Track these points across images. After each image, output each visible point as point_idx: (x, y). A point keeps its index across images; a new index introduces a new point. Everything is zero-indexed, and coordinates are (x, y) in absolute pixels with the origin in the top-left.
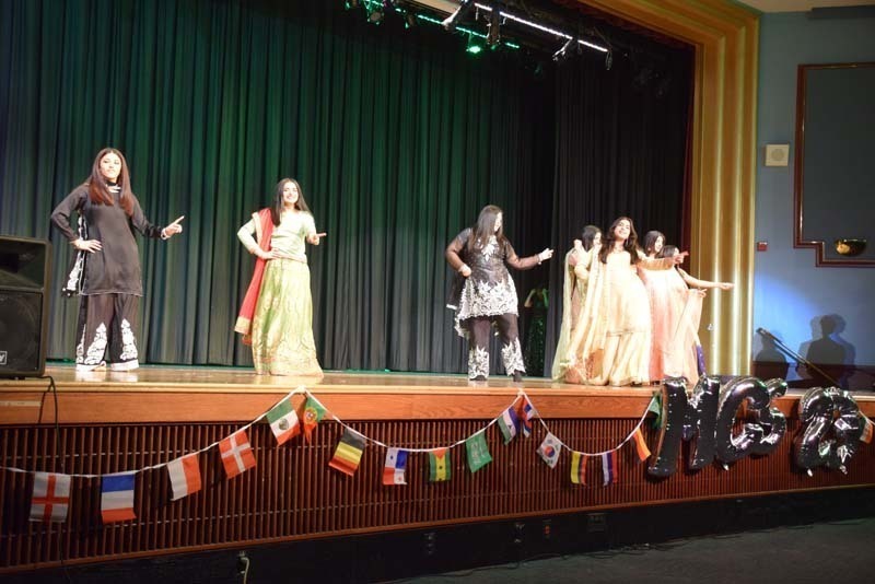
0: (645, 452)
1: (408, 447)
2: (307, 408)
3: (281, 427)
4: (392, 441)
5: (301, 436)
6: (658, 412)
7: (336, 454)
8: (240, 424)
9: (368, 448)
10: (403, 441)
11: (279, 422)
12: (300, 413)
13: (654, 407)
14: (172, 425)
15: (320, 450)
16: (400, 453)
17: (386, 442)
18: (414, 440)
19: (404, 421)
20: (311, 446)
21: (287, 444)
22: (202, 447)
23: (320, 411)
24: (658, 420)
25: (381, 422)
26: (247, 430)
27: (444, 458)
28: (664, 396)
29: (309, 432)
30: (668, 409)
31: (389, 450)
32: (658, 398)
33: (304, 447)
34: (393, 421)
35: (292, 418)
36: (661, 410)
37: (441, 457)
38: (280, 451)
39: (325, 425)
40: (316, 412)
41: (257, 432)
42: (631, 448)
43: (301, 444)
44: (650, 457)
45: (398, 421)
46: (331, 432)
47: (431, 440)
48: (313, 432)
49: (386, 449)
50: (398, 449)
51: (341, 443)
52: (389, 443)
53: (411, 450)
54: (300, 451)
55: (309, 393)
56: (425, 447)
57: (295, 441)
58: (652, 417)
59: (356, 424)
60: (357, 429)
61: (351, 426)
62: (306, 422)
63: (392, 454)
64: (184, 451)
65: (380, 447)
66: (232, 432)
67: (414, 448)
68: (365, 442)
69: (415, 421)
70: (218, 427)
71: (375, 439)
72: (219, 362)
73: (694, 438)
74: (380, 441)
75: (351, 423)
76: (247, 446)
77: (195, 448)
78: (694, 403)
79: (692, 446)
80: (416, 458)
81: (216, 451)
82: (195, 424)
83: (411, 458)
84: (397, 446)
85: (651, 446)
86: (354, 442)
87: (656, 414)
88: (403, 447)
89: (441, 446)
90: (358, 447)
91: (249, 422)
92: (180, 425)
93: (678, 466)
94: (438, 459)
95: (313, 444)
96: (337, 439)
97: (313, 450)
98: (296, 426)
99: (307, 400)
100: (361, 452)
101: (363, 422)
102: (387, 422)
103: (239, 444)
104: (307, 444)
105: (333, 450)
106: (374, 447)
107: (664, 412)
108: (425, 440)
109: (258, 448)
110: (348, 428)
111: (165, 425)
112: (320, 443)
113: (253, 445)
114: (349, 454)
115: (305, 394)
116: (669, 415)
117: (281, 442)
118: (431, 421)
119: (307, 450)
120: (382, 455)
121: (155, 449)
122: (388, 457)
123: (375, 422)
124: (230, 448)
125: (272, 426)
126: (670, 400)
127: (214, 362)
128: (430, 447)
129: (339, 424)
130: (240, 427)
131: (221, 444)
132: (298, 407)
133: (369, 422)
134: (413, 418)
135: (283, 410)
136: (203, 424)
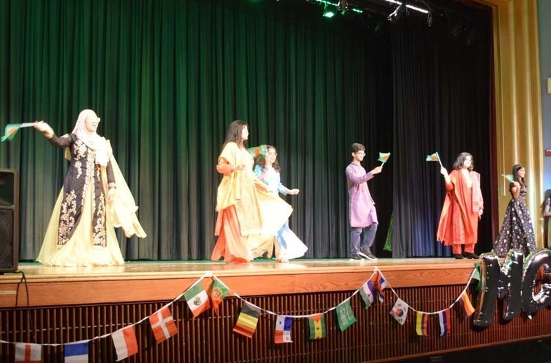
0: (470, 309)
1: (293, 314)
2: (214, 288)
3: (196, 303)
4: (280, 311)
5: (210, 310)
6: (479, 279)
7: (238, 322)
8: (160, 303)
9: (262, 316)
10: (289, 310)
11: (194, 299)
12: (209, 292)
13: (476, 275)
14: (114, 305)
15: (225, 319)
16: (287, 319)
17: (276, 311)
18: (297, 309)
19: (288, 295)
20: (219, 317)
21: (201, 316)
22: (137, 321)
23: (224, 290)
24: (479, 285)
25: (271, 296)
26: (170, 307)
27: (320, 321)
28: (483, 266)
29: (216, 306)
30: (487, 276)
31: (278, 317)
32: (479, 268)
33: (214, 318)
34: (280, 296)
35: (203, 297)
36: (481, 277)
37: (317, 321)
38: (196, 321)
39: (228, 300)
40: (221, 291)
41: (177, 308)
42: (460, 308)
43: (211, 315)
44: (473, 314)
45: (284, 295)
46: (233, 305)
47: (309, 308)
48: (220, 306)
49: (276, 317)
50: (285, 316)
51: (241, 313)
52: (278, 313)
53: (295, 317)
54: (211, 320)
55: (215, 276)
56: (305, 314)
57: (206, 313)
58: (475, 283)
59: (252, 298)
60: (253, 303)
61: (248, 300)
62: (214, 299)
63: (281, 319)
64: (124, 324)
65: (271, 315)
66: (159, 308)
67: (297, 314)
68: (260, 312)
69: (297, 295)
70: (148, 305)
71: (267, 309)
72: (147, 258)
73: (506, 297)
74: (271, 310)
75: (248, 298)
76: (170, 318)
77: (132, 322)
78: (505, 270)
79: (505, 303)
80: (299, 322)
81: (148, 323)
82: (131, 304)
83: (295, 322)
84: (284, 314)
85: (475, 304)
86: (251, 313)
87: (478, 281)
88: (289, 314)
89: (317, 312)
90: (254, 316)
91: (171, 301)
92: (120, 304)
93: (495, 318)
94: (315, 322)
95: (220, 315)
96: (238, 311)
97: (221, 320)
98: (206, 302)
99: (214, 281)
100: (257, 320)
101: (258, 297)
102: (275, 296)
103: (164, 317)
104: (215, 315)
105: (236, 319)
106: (267, 315)
107: (483, 279)
108: (305, 309)
109: (179, 320)
110: (246, 302)
111: (108, 305)
112: (225, 314)
113: (175, 318)
114: (248, 322)
115: (212, 278)
116: (487, 281)
117: (196, 315)
118: (309, 294)
119: (216, 320)
120: (273, 321)
121: (102, 323)
122: (277, 323)
123: (266, 296)
124: (158, 320)
125: (188, 302)
126: (488, 269)
127: (144, 258)
128: (310, 314)
129: (239, 299)
130: (164, 304)
131: (151, 317)
132: (208, 287)
133: (262, 296)
134: (296, 292)
135: (196, 290)
136: (137, 304)
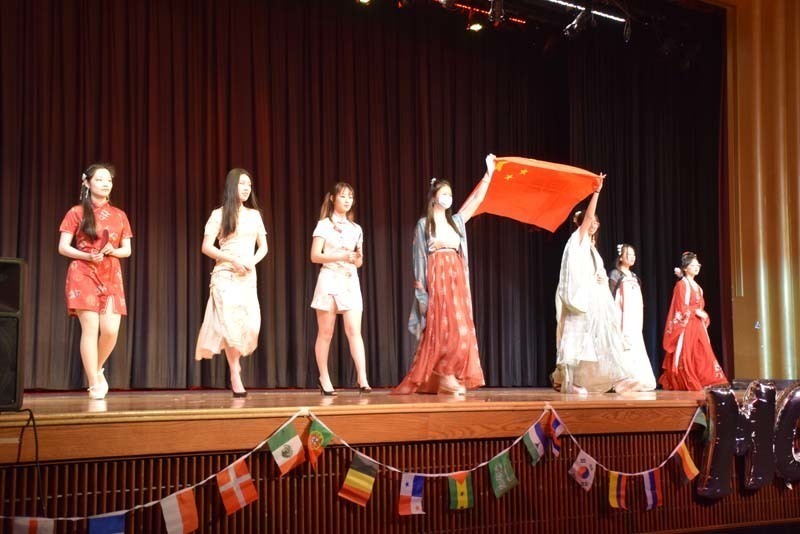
0: (692, 470)
1: (425, 472)
2: (312, 433)
3: (284, 454)
4: (407, 466)
5: (306, 464)
6: (705, 424)
7: (346, 482)
8: (239, 453)
9: (381, 474)
10: (419, 465)
11: (281, 448)
12: (305, 438)
13: (699, 418)
14: (164, 457)
15: (327, 478)
16: (416, 479)
17: (400, 467)
18: (431, 464)
19: (419, 443)
20: (318, 475)
21: (291, 473)
22: (198, 481)
23: (326, 435)
24: (705, 432)
25: (393, 444)
26: (246, 460)
27: (465, 483)
28: (710, 405)
29: (314, 459)
30: (717, 420)
31: (404, 475)
32: (704, 409)
33: (310, 476)
34: (406, 444)
35: (295, 444)
36: (708, 422)
37: (461, 483)
38: (284, 481)
39: (332, 449)
40: (322, 437)
41: (258, 461)
42: (676, 466)
43: (306, 473)
44: (697, 477)
45: (413, 443)
46: (339, 458)
47: (450, 463)
48: (320, 458)
49: (400, 475)
50: (414, 474)
51: (350, 470)
52: (404, 469)
53: (429, 475)
54: (306, 480)
55: (312, 414)
56: (444, 472)
57: (300, 469)
58: (698, 430)
59: (366, 448)
60: (368, 454)
61: (361, 451)
62: (311, 448)
63: (408, 478)
64: (179, 486)
65: (394, 472)
66: (231, 462)
67: (431, 472)
68: (377, 468)
69: (431, 442)
70: (215, 457)
71: (388, 464)
73: (748, 452)
74: (394, 466)
75: (361, 447)
76: (247, 477)
77: (190, 482)
78: (747, 411)
79: (748, 462)
80: (435, 485)
81: (214, 483)
82: (190, 455)
83: (428, 485)
84: (413, 471)
85: (698, 463)
86: (365, 469)
87: (702, 427)
88: (419, 472)
89: (461, 469)
90: (370, 474)
91: (248, 451)
92: (173, 457)
93: (733, 485)
94: (458, 484)
95: (320, 472)
96: (346, 466)
97: (320, 479)
98: (299, 455)
99: (311, 423)
100: (373, 479)
101: (374, 445)
102: (400, 444)
103: (238, 476)
104: (313, 472)
105: (342, 478)
106: (388, 473)
107: (712, 424)
108: (443, 464)
109: (259, 479)
110: (358, 452)
111: (156, 458)
112: (327, 471)
113: (253, 476)
114: (360, 482)
115: (309, 417)
116: (717, 426)
117: (284, 471)
118: (449, 442)
119: (313, 479)
120: (397, 483)
121: (147, 484)
122: (403, 484)
123: (387, 444)
124: (229, 480)
125: (273, 453)
126: (718, 410)
127: (208, 385)
128: (450, 471)
129: (347, 449)
130: (239, 457)
131: (219, 476)
132: (302, 431)
133: (381, 445)
134: (430, 438)
135: (286, 435)
136: (198, 455)
